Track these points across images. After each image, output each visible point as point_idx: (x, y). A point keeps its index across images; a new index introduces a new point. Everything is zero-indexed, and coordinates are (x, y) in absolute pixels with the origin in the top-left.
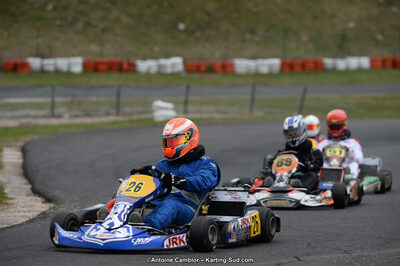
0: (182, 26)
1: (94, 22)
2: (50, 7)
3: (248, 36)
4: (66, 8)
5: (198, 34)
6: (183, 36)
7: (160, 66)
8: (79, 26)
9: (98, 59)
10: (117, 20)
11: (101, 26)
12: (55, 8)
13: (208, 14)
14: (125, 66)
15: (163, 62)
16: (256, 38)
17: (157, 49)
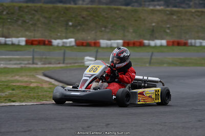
0: (70, 24)
1: (27, 21)
2: (5, 13)
3: (103, 29)
4: (12, 13)
5: (79, 27)
6: (71, 28)
7: (64, 42)
8: (20, 22)
9: (33, 39)
10: (38, 20)
11: (31, 23)
12: (7, 13)
13: (83, 18)
14: (47, 43)
15: (65, 40)
16: (107, 30)
17: (59, 34)
